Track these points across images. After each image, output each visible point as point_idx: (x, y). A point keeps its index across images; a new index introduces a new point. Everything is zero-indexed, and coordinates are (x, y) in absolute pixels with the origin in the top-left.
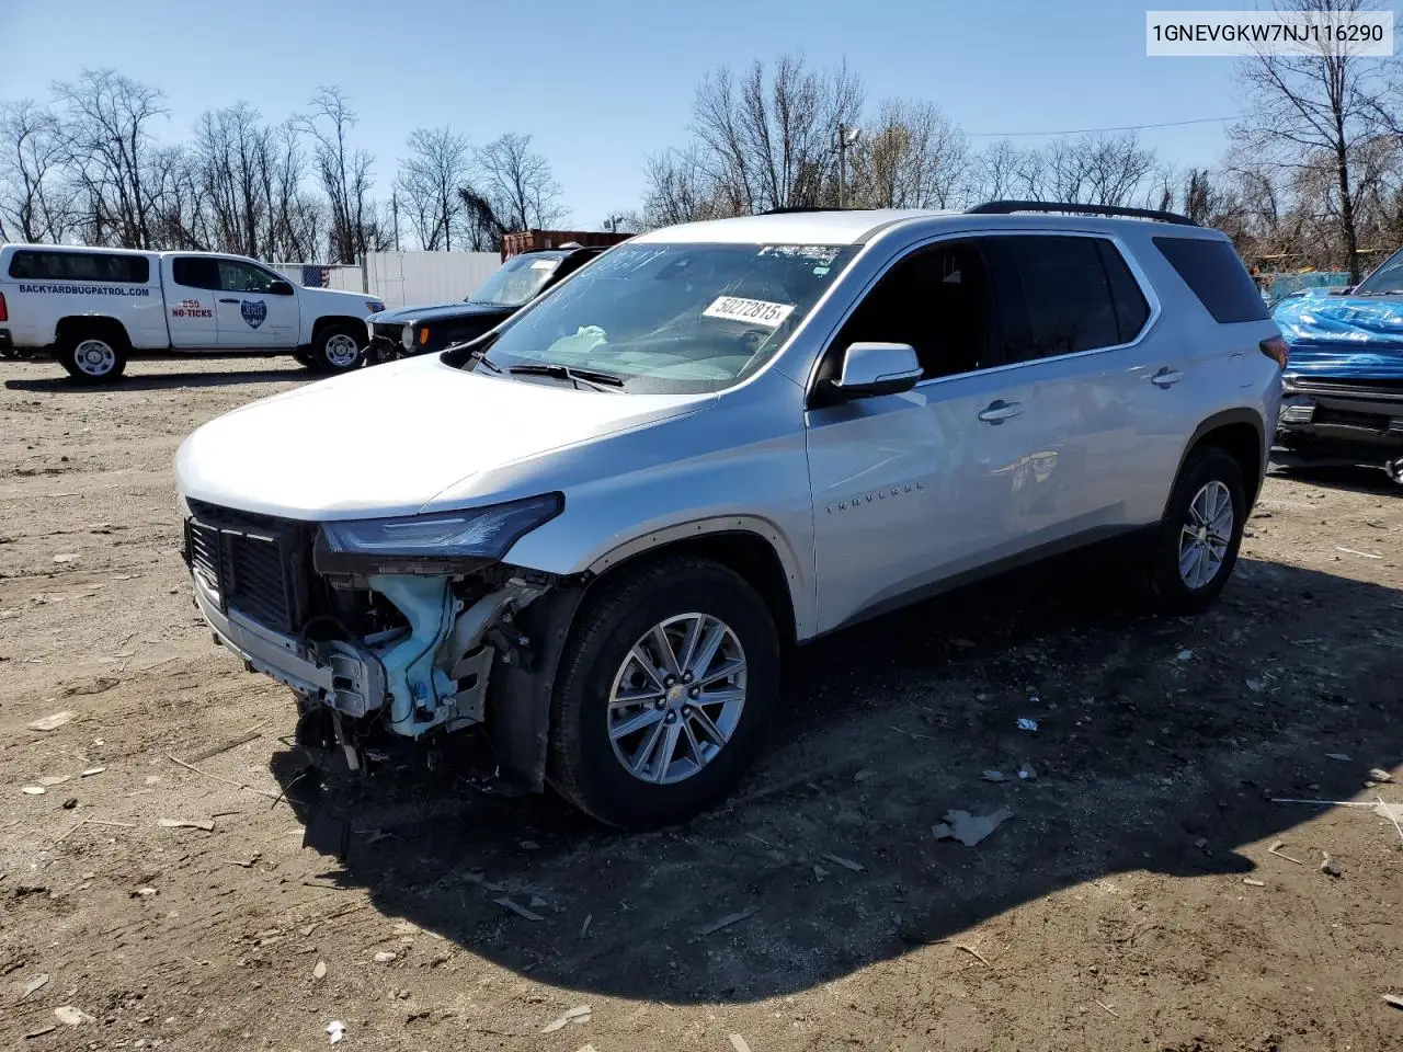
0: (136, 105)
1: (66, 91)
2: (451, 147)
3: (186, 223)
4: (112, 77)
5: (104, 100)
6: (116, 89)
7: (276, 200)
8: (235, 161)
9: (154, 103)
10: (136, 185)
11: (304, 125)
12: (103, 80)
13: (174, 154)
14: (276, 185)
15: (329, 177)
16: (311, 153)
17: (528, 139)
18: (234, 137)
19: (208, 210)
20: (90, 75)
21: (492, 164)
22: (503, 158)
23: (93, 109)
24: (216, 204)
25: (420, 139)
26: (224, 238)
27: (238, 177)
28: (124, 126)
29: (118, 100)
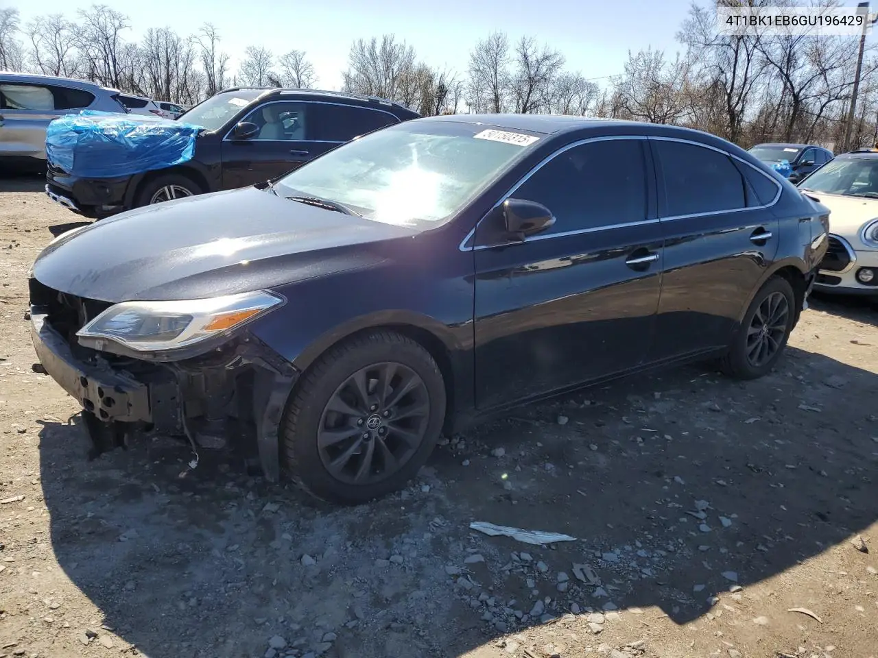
0: (117, 24)
1: (83, 13)
2: (265, 56)
3: (136, 80)
4: (106, 8)
5: (101, 20)
6: (107, 15)
7: (181, 73)
8: (162, 54)
9: (125, 23)
10: (114, 61)
11: (196, 40)
12: (101, 10)
13: (133, 47)
14: (181, 65)
15: (206, 65)
16: (199, 54)
17: (304, 53)
18: (162, 41)
19: (147, 76)
20: (96, 7)
21: (285, 63)
22: (292, 61)
23: (96, 23)
24: (151, 73)
25: (250, 50)
26: (154, 91)
27: (163, 60)
28: (111, 32)
29: (108, 20)
